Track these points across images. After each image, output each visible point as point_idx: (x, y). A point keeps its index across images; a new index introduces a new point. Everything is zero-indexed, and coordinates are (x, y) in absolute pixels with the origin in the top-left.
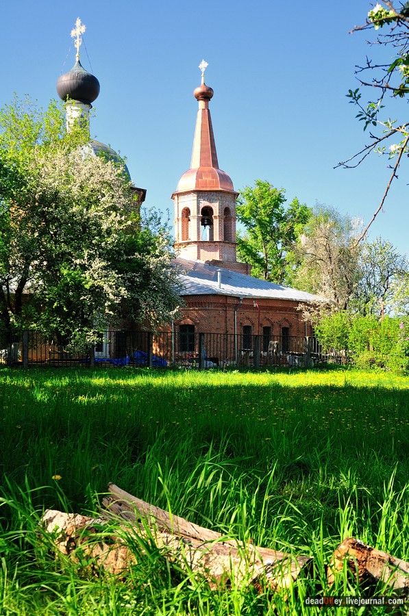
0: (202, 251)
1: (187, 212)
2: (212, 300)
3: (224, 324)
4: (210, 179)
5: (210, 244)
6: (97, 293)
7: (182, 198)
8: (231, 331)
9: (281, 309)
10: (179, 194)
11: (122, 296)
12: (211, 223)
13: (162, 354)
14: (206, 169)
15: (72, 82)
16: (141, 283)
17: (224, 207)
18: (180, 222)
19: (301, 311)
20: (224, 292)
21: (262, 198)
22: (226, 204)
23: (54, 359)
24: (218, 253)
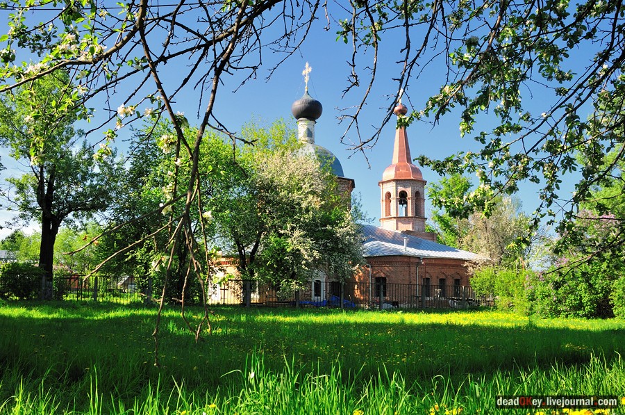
0: (399, 223)
1: (389, 195)
2: (399, 259)
3: (408, 277)
4: (405, 171)
5: (405, 219)
6: (296, 254)
7: (385, 185)
8: (414, 282)
9: (453, 266)
10: (383, 183)
11: (315, 257)
12: (406, 203)
13: (362, 298)
14: (403, 164)
15: (301, 106)
16: (333, 247)
17: (415, 191)
18: (384, 203)
19: (467, 267)
20: (408, 254)
21: (455, 185)
22: (417, 189)
23: (269, 302)
24: (411, 225)
